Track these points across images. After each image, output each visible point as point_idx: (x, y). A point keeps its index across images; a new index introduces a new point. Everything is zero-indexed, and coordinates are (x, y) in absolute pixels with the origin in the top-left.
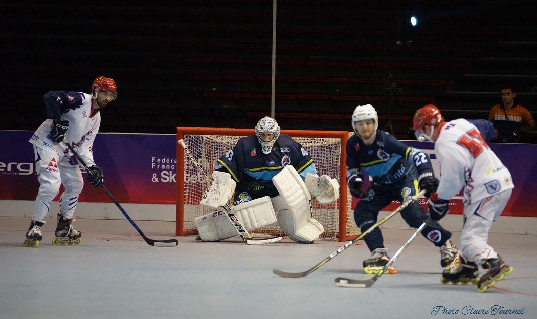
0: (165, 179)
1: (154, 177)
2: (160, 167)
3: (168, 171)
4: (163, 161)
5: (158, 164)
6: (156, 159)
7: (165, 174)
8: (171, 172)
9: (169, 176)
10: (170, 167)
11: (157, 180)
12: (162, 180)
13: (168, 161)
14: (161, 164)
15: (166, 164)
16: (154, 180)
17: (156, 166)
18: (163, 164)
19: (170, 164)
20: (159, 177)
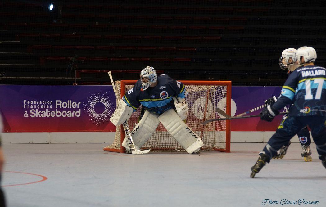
0: (33, 115)
1: (26, 114)
2: (30, 107)
3: (35, 109)
4: (32, 102)
5: (28, 105)
6: (27, 102)
7: (33, 111)
8: (37, 110)
9: (35, 112)
10: (37, 107)
11: (27, 116)
12: (31, 115)
13: (35, 102)
14: (30, 104)
15: (33, 105)
16: (26, 115)
17: (27, 106)
18: (32, 104)
19: (37, 105)
20: (29, 113)
